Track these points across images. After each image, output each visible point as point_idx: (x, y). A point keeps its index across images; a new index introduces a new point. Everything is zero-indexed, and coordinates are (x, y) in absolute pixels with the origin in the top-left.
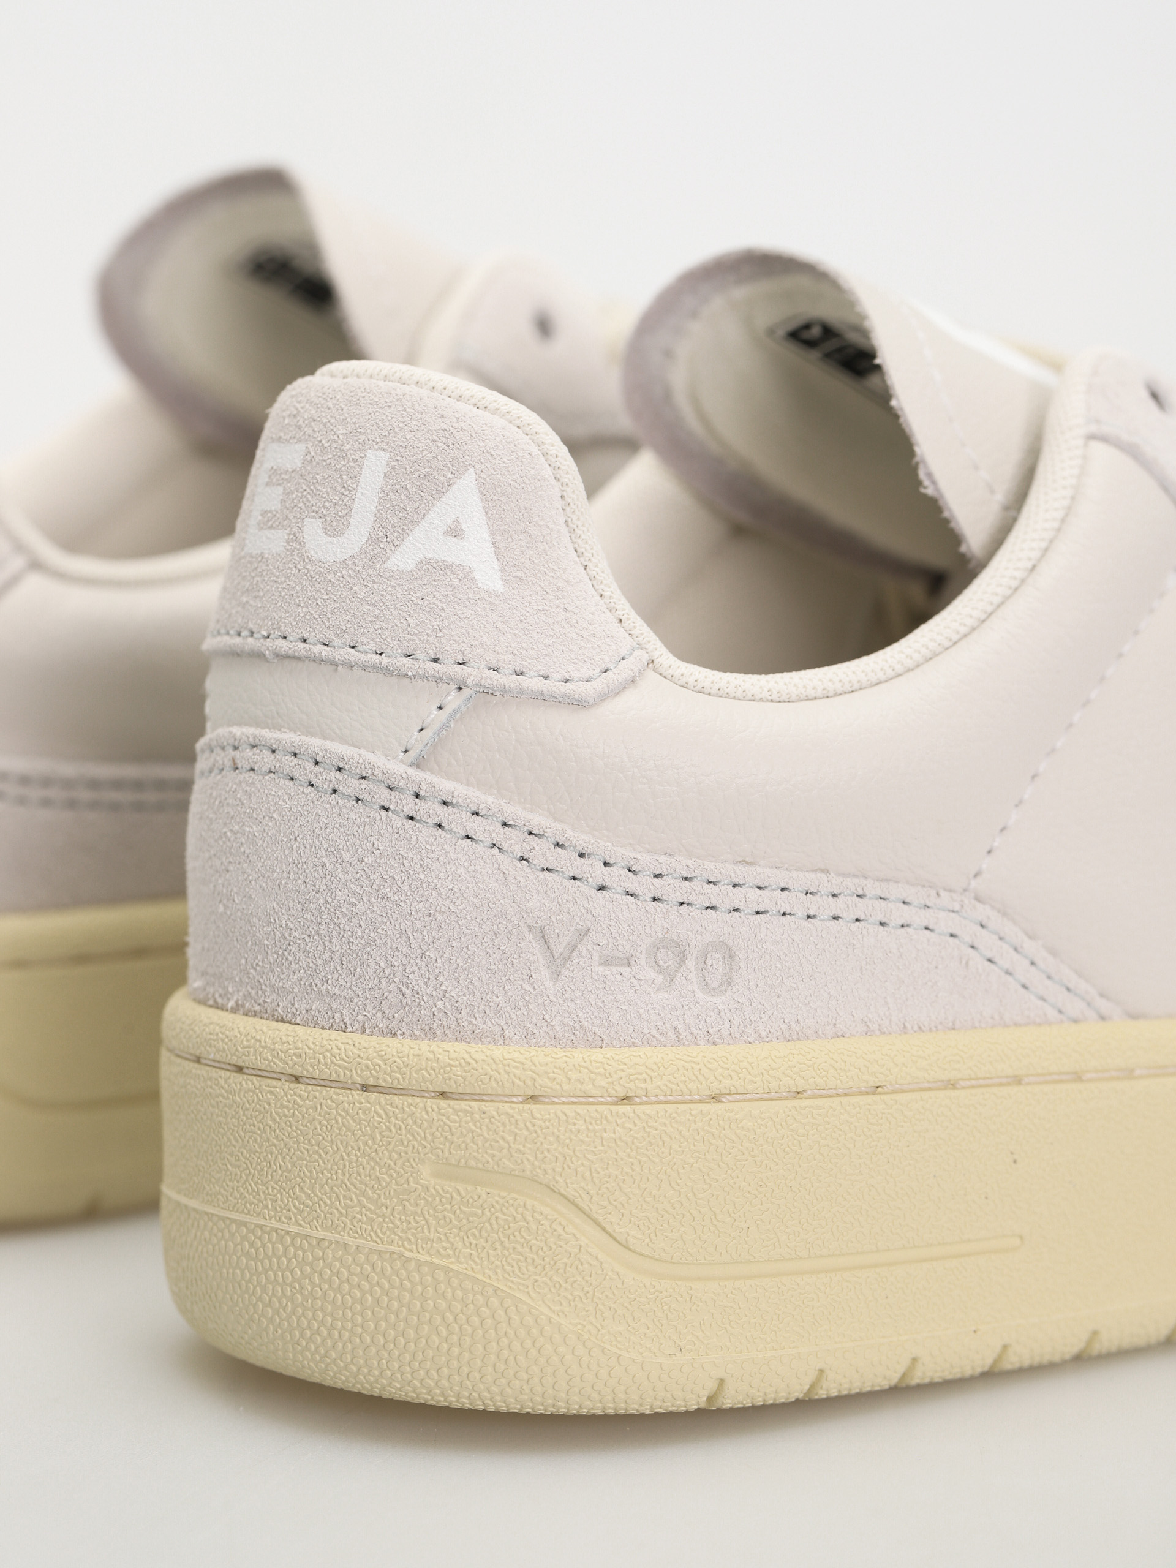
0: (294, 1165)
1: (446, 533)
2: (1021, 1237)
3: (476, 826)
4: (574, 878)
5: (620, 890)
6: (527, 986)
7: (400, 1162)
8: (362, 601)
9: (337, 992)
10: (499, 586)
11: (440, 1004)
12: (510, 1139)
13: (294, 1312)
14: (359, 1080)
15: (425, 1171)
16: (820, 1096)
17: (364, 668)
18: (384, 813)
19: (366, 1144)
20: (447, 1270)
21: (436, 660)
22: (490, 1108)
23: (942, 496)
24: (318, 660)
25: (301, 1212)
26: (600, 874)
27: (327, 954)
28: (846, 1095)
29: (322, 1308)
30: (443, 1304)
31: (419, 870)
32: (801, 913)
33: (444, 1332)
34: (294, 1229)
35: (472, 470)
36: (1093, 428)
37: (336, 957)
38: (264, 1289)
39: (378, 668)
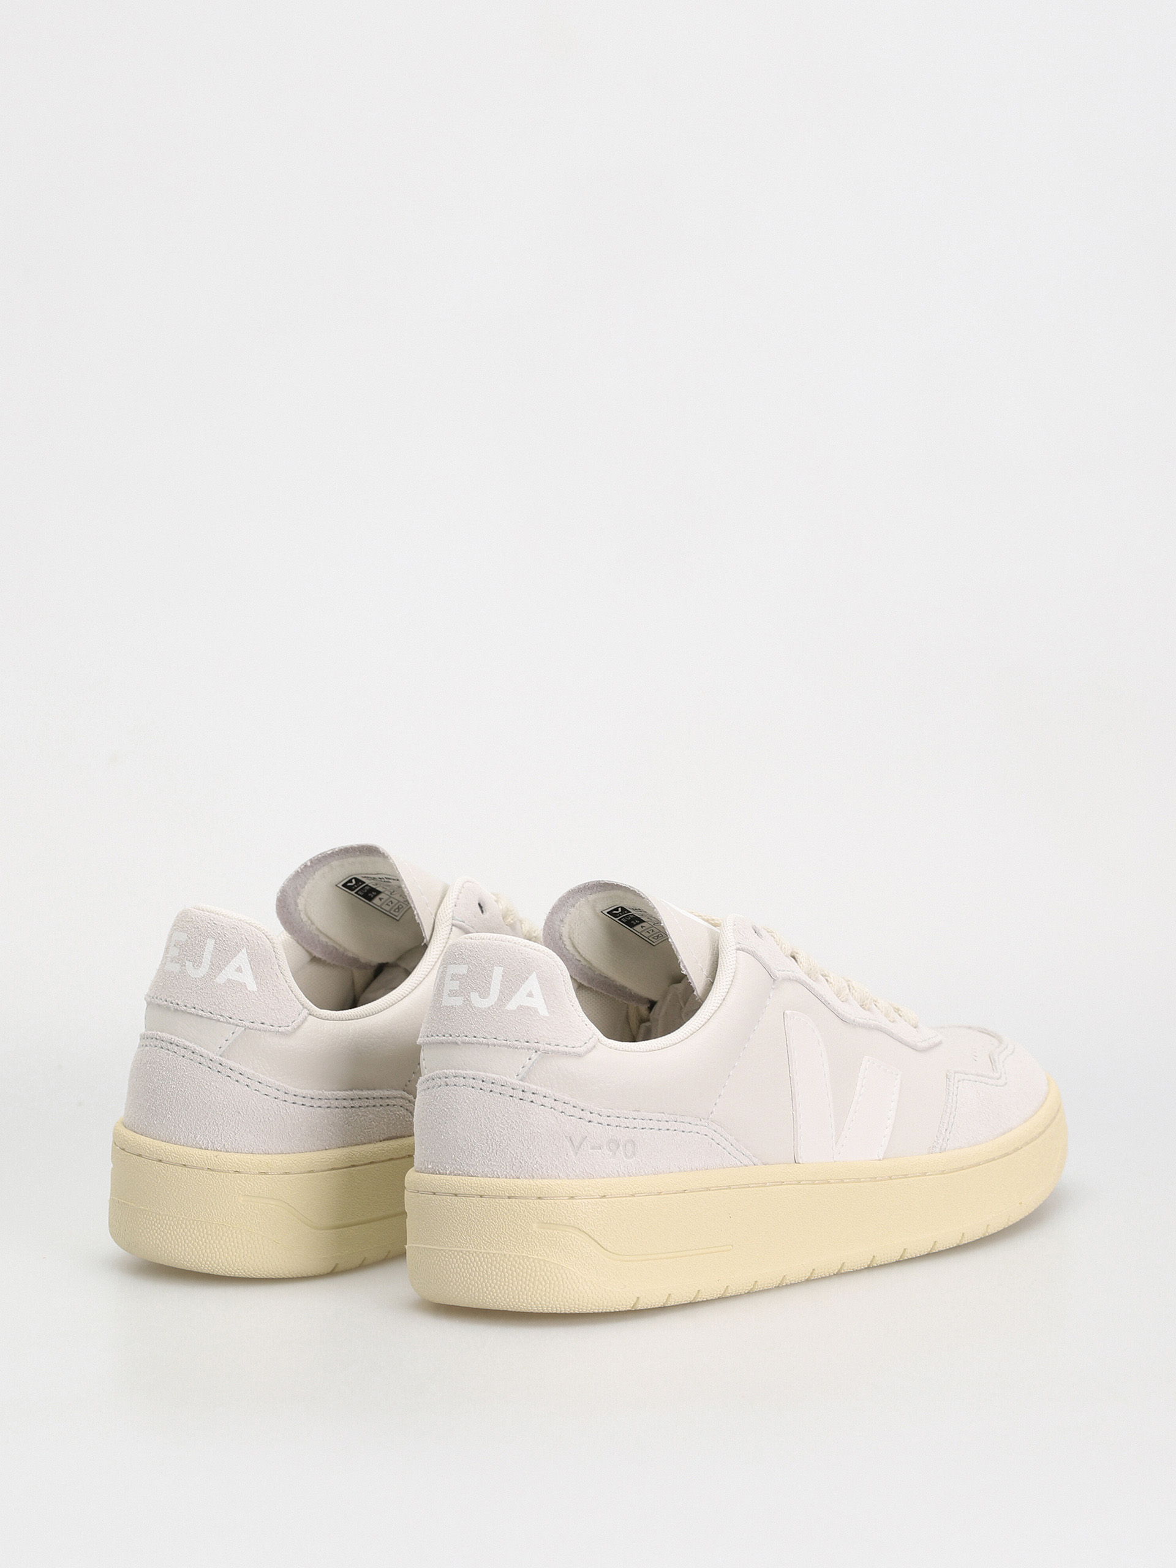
0: (482, 1228)
1: (527, 996)
2: (732, 1246)
3: (545, 1101)
4: (580, 1118)
5: (596, 1122)
6: (566, 1158)
7: (525, 1224)
8: (498, 1022)
9: (495, 1164)
10: (547, 1014)
11: (535, 1166)
12: (565, 1212)
13: (484, 1281)
14: (508, 1195)
15: (535, 1226)
16: (668, 1194)
17: (500, 1046)
18: (511, 1098)
19: (511, 1217)
20: (544, 1261)
21: (527, 1042)
22: (558, 1202)
23: (689, 974)
24: (482, 1044)
25: (486, 1245)
26: (589, 1117)
27: (491, 1150)
28: (675, 1193)
29: (496, 1279)
30: (543, 1273)
31: (526, 1117)
32: (657, 1128)
33: (544, 1284)
34: (483, 1251)
35: (534, 973)
36: (738, 946)
37: (495, 1151)
38: (471, 1275)
39: (505, 1046)
